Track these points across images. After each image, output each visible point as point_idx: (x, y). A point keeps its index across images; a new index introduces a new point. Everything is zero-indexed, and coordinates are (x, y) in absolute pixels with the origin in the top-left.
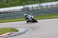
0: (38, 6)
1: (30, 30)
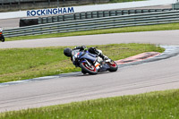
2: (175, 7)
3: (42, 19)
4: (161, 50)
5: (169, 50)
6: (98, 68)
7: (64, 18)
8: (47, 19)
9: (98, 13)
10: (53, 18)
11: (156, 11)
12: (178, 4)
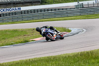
1: (84, 30)
2: (77, 7)
3: (3, 14)
4: (69, 31)
5: (74, 30)
6: (55, 37)
7: (15, 13)
8: (6, 14)
9: (34, 11)
10: (9, 14)
11: (66, 9)
12: (78, 5)
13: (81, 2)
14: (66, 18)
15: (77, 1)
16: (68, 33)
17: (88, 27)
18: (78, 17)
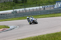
0: (24, 10)
1: (18, 26)
2: (13, 13)
11: (6, 14)
12: (13, 12)
13: (15, 10)
14: (6, 20)
15: (12, 9)
16: (8, 29)
17: (20, 25)
18: (14, 19)
